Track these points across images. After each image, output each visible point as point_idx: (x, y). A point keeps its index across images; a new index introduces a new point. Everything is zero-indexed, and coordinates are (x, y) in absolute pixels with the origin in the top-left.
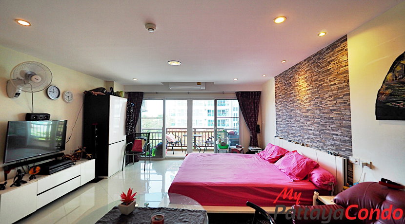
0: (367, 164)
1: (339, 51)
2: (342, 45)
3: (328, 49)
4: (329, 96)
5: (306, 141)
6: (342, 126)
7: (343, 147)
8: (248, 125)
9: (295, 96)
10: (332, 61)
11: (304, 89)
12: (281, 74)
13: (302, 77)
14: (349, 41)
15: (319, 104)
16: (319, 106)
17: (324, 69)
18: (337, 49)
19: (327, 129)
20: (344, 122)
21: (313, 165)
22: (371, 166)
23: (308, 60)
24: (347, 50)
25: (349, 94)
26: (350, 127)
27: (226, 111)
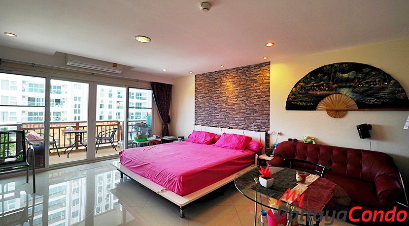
0: (279, 134)
1: (264, 70)
2: (266, 67)
3: (255, 66)
4: (255, 96)
5: (231, 125)
6: (263, 114)
7: (264, 126)
8: (161, 115)
9: (220, 93)
10: (258, 74)
11: (231, 89)
12: (204, 74)
13: (230, 80)
14: (271, 66)
15: (245, 100)
16: (245, 101)
17: (251, 78)
18: (263, 68)
19: (251, 116)
20: (265, 112)
21: (249, 139)
22: (280, 134)
23: (237, 69)
24: (270, 70)
25: (269, 96)
26: (269, 115)
27: (62, 100)
